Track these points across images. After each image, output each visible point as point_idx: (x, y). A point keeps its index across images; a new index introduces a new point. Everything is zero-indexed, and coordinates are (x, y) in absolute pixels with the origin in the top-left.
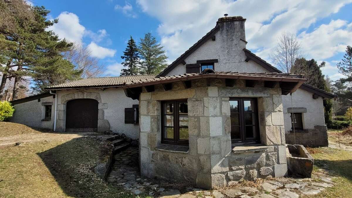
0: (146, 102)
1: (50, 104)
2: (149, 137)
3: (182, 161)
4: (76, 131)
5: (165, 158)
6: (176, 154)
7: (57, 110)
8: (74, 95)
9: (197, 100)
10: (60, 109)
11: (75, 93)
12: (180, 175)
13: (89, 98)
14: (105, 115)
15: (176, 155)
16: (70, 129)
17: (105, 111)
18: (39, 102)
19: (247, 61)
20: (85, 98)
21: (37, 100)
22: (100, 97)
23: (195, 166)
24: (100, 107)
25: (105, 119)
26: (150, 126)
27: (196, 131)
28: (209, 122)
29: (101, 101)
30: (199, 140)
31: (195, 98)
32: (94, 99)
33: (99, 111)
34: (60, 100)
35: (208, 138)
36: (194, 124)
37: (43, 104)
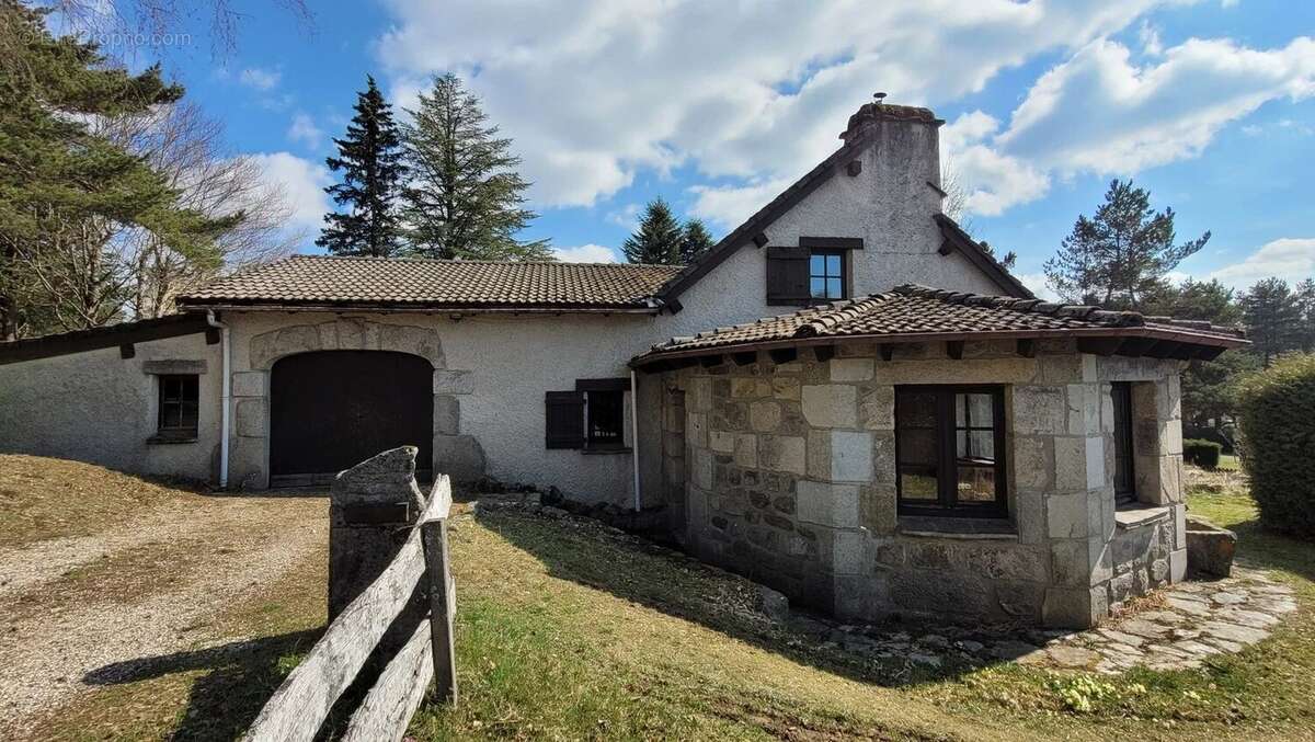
0: (854, 388)
1: (190, 371)
2: (867, 496)
3: (994, 561)
4: (322, 482)
5: (933, 558)
6: (970, 545)
7: (231, 394)
8: (319, 334)
9: (1045, 391)
10: (248, 394)
11: (322, 327)
12: (985, 600)
13: (391, 348)
14: (462, 416)
15: (972, 548)
16: (293, 476)
17: (464, 401)
18: (129, 362)
19: (943, 251)
20: (373, 346)
21: (116, 350)
22: (439, 346)
23: (1039, 573)
24: (440, 385)
25: (463, 432)
26: (869, 462)
27: (1042, 477)
28: (1084, 452)
29: (444, 363)
30: (1052, 502)
31: (1037, 385)
32: (416, 354)
33: (435, 402)
34: (244, 352)
35: (1081, 496)
36: (1033, 456)
37: (149, 367)
